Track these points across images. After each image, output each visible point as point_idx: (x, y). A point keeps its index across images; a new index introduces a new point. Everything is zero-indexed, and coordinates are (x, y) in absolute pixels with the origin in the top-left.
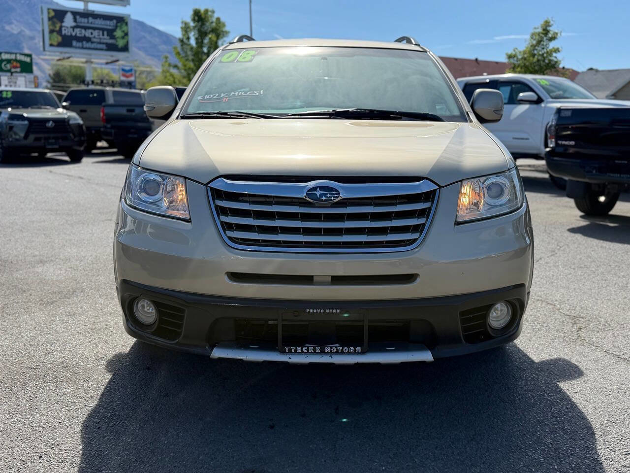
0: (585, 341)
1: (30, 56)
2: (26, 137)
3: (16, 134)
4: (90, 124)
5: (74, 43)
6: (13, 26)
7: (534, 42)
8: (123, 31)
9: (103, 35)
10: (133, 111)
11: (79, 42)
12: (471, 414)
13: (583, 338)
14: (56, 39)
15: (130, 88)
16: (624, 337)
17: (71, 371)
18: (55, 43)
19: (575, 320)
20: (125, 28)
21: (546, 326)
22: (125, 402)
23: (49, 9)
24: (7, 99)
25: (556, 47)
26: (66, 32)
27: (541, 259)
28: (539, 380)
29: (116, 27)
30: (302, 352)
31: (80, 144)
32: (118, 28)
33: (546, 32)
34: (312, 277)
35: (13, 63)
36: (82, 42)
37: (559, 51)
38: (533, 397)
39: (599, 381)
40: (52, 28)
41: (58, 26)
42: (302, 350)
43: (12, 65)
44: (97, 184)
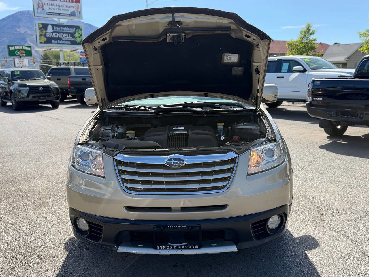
0: (324, 224)
1: (30, 47)
2: (28, 96)
3: (22, 94)
4: (62, 86)
5: (53, 41)
6: (21, 29)
7: (302, 36)
8: (79, 34)
9: (69, 36)
10: (85, 79)
11: (56, 40)
12: (260, 275)
13: (323, 222)
14: (43, 40)
15: (84, 66)
16: (346, 220)
17: (47, 251)
18: (43, 42)
19: (320, 208)
20: (80, 32)
21: (304, 214)
22: (75, 271)
23: (39, 23)
24: (17, 75)
25: (314, 38)
26: (49, 35)
27: (304, 168)
28: (298, 251)
29: (76, 31)
30: (166, 249)
31: (57, 98)
32: (77, 32)
33: (308, 30)
34: (170, 208)
35: (21, 51)
36: (57, 40)
37: (316, 40)
38: (294, 263)
39: (330, 251)
40: (41, 33)
41: (44, 32)
42: (166, 247)
43: (20, 52)
44: (66, 123)
